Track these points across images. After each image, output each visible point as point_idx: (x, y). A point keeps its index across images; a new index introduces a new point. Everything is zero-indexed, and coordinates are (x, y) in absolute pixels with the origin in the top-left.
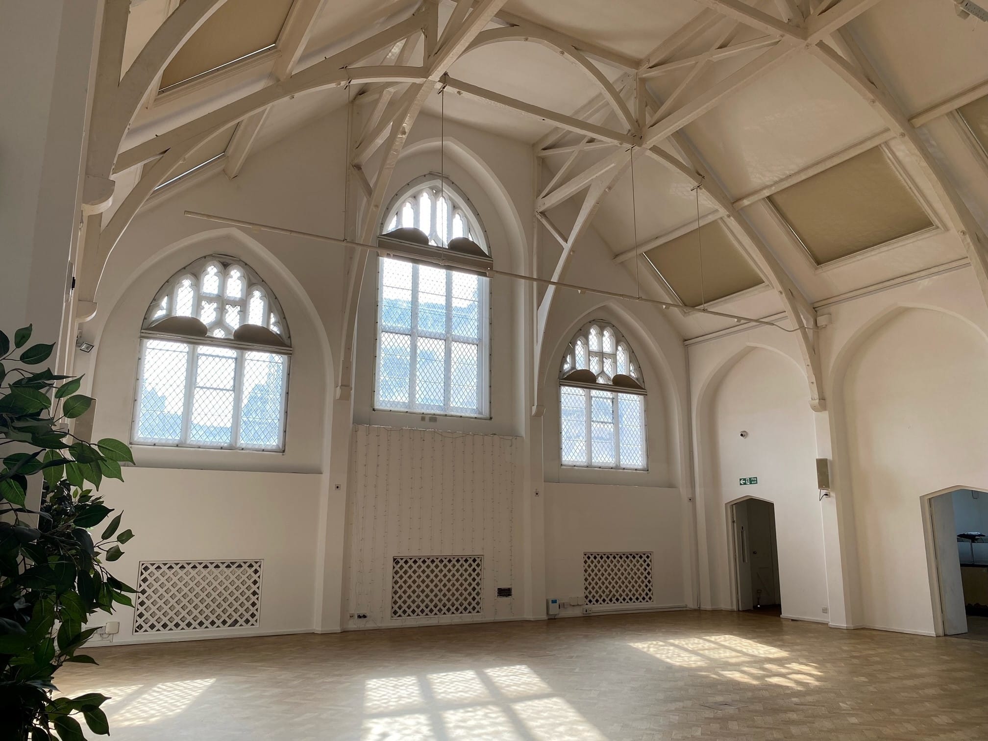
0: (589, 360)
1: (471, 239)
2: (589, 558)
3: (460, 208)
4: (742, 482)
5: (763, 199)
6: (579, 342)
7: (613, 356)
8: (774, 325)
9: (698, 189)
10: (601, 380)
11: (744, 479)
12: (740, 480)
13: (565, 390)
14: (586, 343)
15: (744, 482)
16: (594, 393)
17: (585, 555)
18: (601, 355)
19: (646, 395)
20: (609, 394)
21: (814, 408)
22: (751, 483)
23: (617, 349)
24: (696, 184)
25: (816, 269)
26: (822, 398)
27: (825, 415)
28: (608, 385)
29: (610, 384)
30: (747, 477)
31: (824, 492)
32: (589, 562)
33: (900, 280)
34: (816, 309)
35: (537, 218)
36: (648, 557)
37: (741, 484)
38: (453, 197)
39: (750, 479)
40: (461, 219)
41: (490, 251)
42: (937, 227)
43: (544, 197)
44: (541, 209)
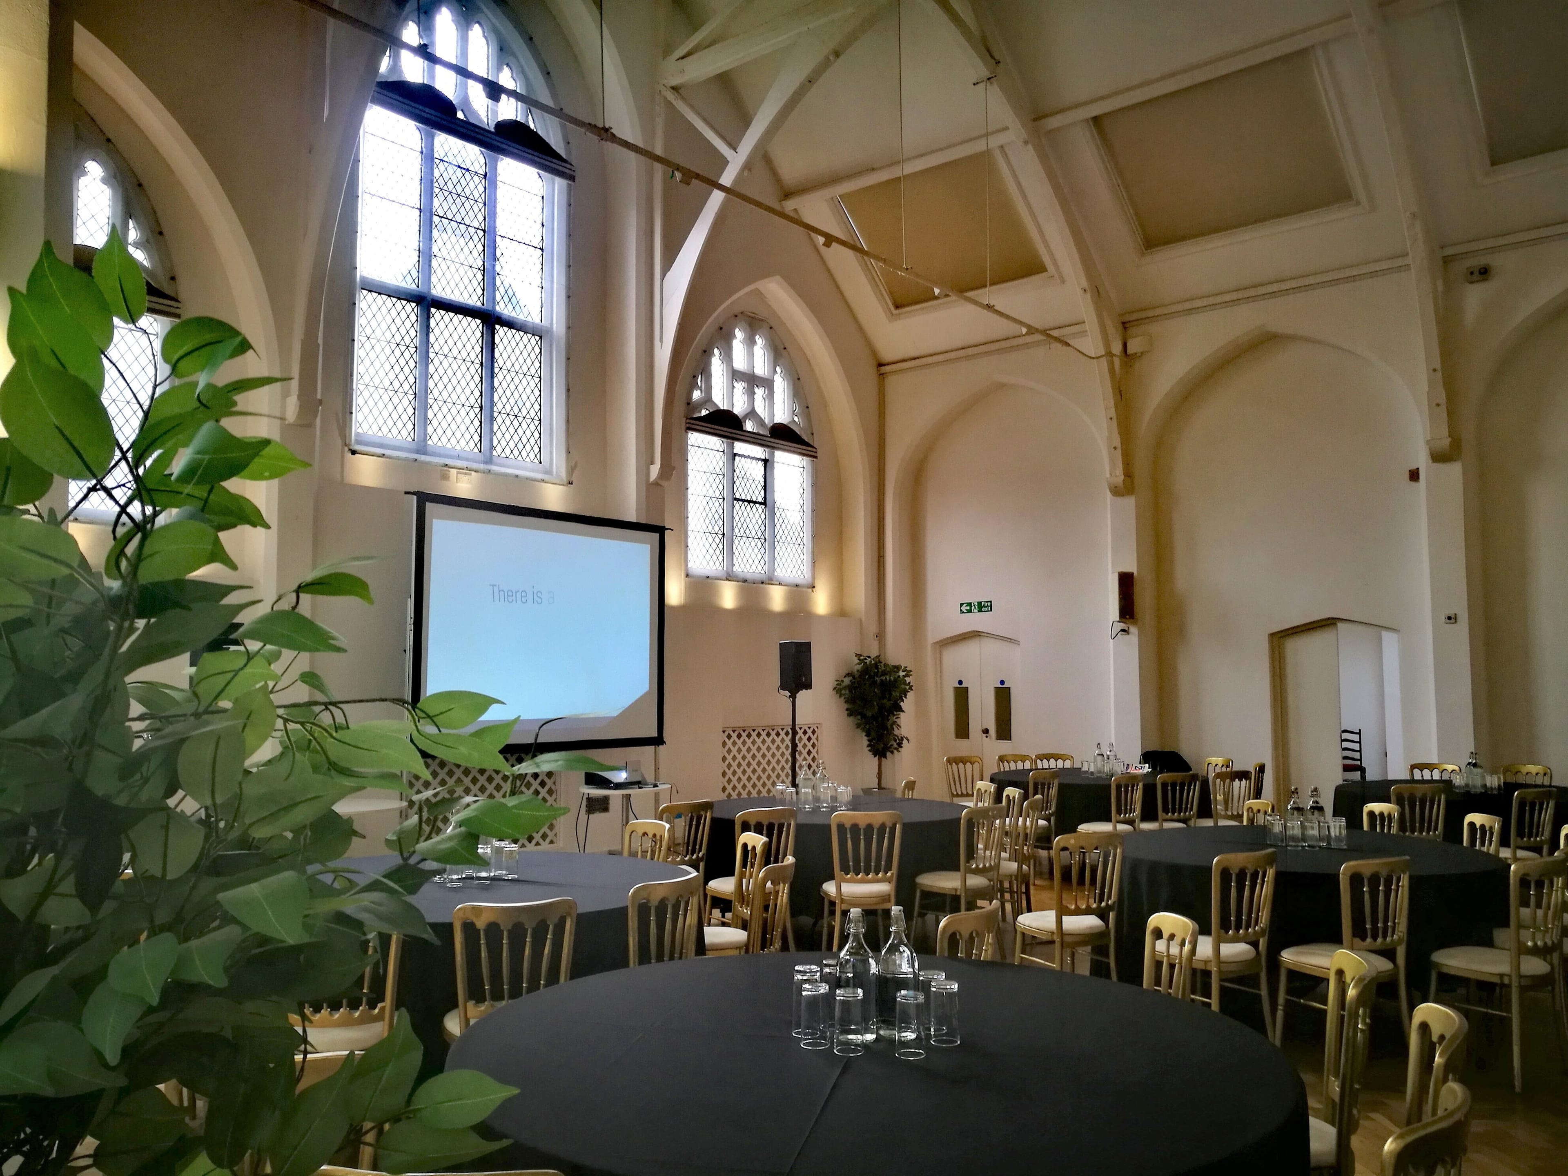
0: (734, 387)
1: (532, 126)
2: (729, 737)
3: (514, 55)
4: (964, 608)
5: (1087, 120)
6: (716, 351)
7: (768, 384)
8: (1068, 344)
9: (988, 84)
10: (749, 426)
11: (969, 604)
12: (962, 605)
13: (694, 438)
14: (728, 356)
15: (968, 608)
16: (740, 447)
17: (724, 732)
18: (752, 381)
19: (816, 457)
20: (758, 451)
21: (1116, 492)
22: (980, 611)
23: (775, 372)
24: (986, 73)
25: (1143, 254)
26: (1128, 474)
27: (1129, 503)
28: (758, 434)
29: (761, 432)
30: (975, 600)
31: (1122, 626)
32: (729, 743)
33: (1311, 280)
34: (1127, 325)
35: (665, 98)
36: (814, 732)
37: (962, 612)
38: (501, 29)
39: (980, 603)
40: (512, 77)
41: (568, 151)
42: (1358, 203)
43: (683, 58)
44: (675, 82)
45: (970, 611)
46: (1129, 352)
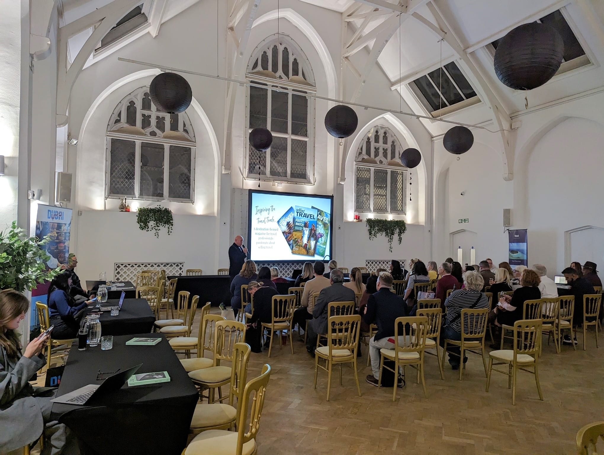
2: (369, 263)
5: (484, 46)
8: (484, 128)
9: (442, 41)
12: (459, 220)
17: (367, 261)
19: (407, 171)
21: (505, 179)
22: (465, 222)
24: (441, 38)
26: (510, 172)
27: (511, 183)
31: (507, 228)
34: (512, 118)
35: (343, 61)
37: (459, 223)
39: (465, 219)
42: (593, 64)
43: (348, 47)
44: (346, 55)
45: (462, 222)
46: (512, 128)
